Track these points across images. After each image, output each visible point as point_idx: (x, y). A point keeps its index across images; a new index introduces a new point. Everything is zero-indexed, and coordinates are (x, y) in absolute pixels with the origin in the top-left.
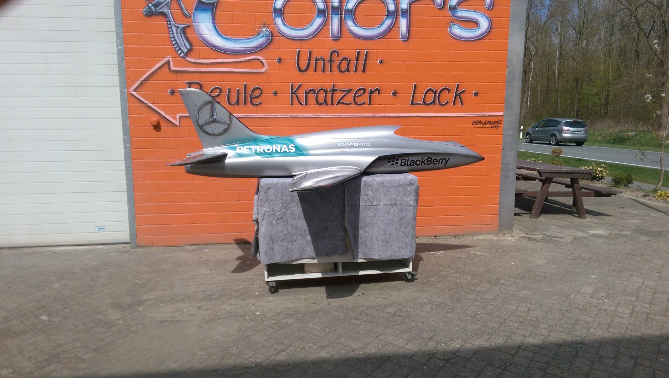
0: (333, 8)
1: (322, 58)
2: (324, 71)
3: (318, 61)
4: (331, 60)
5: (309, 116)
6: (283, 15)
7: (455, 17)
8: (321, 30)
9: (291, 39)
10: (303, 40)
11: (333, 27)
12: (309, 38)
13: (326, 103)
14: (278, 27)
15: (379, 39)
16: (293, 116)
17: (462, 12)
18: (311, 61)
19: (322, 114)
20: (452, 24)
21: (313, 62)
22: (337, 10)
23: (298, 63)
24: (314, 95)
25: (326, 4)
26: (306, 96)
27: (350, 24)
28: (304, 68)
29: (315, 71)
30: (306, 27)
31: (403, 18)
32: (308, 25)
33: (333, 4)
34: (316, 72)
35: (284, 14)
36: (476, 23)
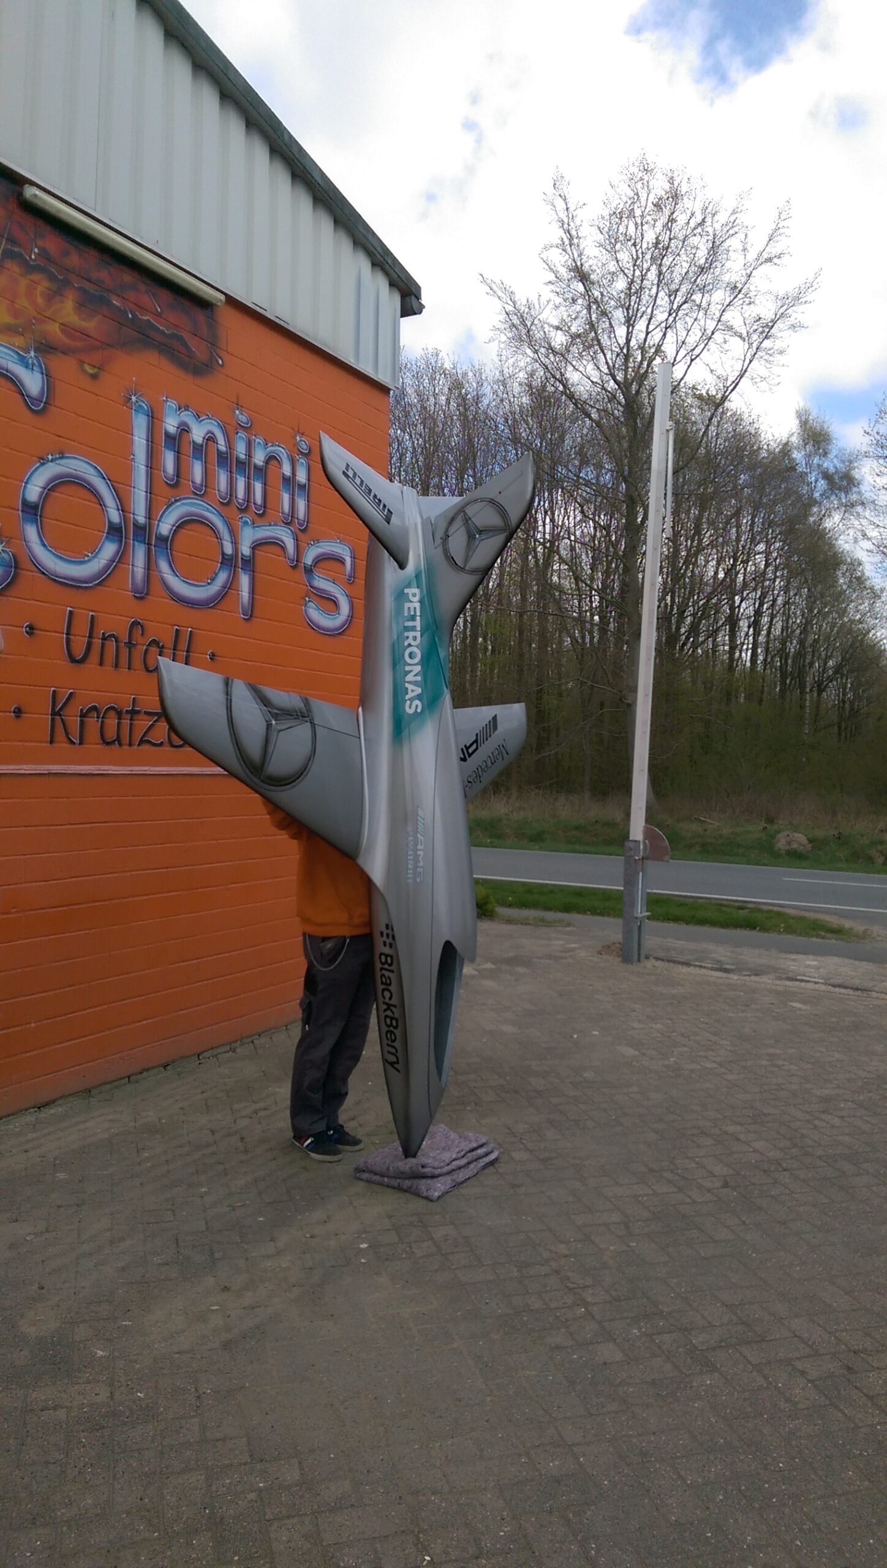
0: (136, 525)
1: (113, 636)
2: (117, 666)
3: (106, 642)
4: (130, 642)
5: (87, 772)
6: (41, 520)
7: (311, 587)
8: (111, 572)
9: (55, 580)
10: (80, 587)
11: (135, 569)
12: (90, 585)
13: (119, 740)
14: (29, 548)
15: (210, 610)
16: (53, 771)
17: (320, 579)
18: (94, 640)
19: (111, 767)
20: (307, 599)
21: (97, 642)
22: (143, 532)
23: (68, 641)
24: (98, 721)
25: (124, 515)
26: (82, 723)
27: (164, 566)
28: (79, 652)
29: (101, 664)
30: (86, 558)
31: (245, 573)
32: (90, 555)
33: (135, 517)
34: (103, 668)
35: (43, 519)
36: (335, 603)
